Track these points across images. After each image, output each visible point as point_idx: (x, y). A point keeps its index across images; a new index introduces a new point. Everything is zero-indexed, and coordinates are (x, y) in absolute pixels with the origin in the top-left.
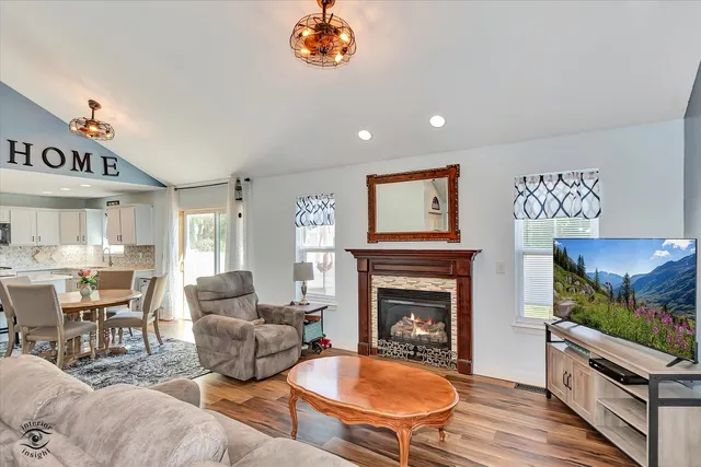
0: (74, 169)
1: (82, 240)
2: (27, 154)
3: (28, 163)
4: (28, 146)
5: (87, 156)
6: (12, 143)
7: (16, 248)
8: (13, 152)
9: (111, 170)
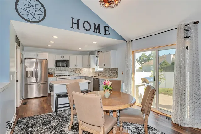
0: (94, 32)
1: (89, 66)
2: (78, 24)
3: (78, 29)
4: (78, 20)
5: (99, 25)
6: (73, 19)
7: (70, 68)
8: (73, 23)
9: (107, 33)
